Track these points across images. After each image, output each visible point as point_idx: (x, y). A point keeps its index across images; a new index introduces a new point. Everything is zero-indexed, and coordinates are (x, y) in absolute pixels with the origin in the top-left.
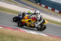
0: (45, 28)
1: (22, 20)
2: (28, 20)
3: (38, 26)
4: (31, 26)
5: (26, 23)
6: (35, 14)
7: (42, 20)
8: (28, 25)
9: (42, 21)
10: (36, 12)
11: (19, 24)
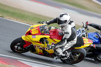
1: (23, 37)
7: (76, 39)
8: (38, 50)
9: (75, 41)
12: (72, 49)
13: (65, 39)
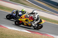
0: (42, 27)
1: (19, 19)
2: (25, 19)
3: (35, 25)
4: (27, 25)
5: (23, 22)
6: (32, 13)
8: (25, 24)
9: (39, 21)
10: (34, 12)
11: (17, 23)
12: (38, 24)
13: (35, 20)
